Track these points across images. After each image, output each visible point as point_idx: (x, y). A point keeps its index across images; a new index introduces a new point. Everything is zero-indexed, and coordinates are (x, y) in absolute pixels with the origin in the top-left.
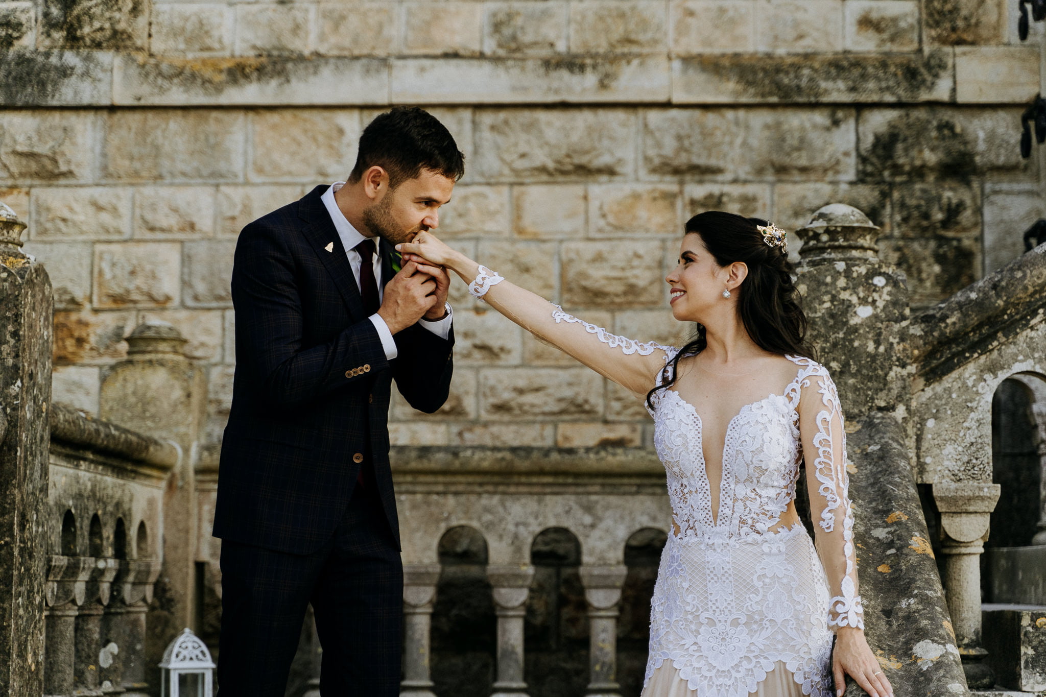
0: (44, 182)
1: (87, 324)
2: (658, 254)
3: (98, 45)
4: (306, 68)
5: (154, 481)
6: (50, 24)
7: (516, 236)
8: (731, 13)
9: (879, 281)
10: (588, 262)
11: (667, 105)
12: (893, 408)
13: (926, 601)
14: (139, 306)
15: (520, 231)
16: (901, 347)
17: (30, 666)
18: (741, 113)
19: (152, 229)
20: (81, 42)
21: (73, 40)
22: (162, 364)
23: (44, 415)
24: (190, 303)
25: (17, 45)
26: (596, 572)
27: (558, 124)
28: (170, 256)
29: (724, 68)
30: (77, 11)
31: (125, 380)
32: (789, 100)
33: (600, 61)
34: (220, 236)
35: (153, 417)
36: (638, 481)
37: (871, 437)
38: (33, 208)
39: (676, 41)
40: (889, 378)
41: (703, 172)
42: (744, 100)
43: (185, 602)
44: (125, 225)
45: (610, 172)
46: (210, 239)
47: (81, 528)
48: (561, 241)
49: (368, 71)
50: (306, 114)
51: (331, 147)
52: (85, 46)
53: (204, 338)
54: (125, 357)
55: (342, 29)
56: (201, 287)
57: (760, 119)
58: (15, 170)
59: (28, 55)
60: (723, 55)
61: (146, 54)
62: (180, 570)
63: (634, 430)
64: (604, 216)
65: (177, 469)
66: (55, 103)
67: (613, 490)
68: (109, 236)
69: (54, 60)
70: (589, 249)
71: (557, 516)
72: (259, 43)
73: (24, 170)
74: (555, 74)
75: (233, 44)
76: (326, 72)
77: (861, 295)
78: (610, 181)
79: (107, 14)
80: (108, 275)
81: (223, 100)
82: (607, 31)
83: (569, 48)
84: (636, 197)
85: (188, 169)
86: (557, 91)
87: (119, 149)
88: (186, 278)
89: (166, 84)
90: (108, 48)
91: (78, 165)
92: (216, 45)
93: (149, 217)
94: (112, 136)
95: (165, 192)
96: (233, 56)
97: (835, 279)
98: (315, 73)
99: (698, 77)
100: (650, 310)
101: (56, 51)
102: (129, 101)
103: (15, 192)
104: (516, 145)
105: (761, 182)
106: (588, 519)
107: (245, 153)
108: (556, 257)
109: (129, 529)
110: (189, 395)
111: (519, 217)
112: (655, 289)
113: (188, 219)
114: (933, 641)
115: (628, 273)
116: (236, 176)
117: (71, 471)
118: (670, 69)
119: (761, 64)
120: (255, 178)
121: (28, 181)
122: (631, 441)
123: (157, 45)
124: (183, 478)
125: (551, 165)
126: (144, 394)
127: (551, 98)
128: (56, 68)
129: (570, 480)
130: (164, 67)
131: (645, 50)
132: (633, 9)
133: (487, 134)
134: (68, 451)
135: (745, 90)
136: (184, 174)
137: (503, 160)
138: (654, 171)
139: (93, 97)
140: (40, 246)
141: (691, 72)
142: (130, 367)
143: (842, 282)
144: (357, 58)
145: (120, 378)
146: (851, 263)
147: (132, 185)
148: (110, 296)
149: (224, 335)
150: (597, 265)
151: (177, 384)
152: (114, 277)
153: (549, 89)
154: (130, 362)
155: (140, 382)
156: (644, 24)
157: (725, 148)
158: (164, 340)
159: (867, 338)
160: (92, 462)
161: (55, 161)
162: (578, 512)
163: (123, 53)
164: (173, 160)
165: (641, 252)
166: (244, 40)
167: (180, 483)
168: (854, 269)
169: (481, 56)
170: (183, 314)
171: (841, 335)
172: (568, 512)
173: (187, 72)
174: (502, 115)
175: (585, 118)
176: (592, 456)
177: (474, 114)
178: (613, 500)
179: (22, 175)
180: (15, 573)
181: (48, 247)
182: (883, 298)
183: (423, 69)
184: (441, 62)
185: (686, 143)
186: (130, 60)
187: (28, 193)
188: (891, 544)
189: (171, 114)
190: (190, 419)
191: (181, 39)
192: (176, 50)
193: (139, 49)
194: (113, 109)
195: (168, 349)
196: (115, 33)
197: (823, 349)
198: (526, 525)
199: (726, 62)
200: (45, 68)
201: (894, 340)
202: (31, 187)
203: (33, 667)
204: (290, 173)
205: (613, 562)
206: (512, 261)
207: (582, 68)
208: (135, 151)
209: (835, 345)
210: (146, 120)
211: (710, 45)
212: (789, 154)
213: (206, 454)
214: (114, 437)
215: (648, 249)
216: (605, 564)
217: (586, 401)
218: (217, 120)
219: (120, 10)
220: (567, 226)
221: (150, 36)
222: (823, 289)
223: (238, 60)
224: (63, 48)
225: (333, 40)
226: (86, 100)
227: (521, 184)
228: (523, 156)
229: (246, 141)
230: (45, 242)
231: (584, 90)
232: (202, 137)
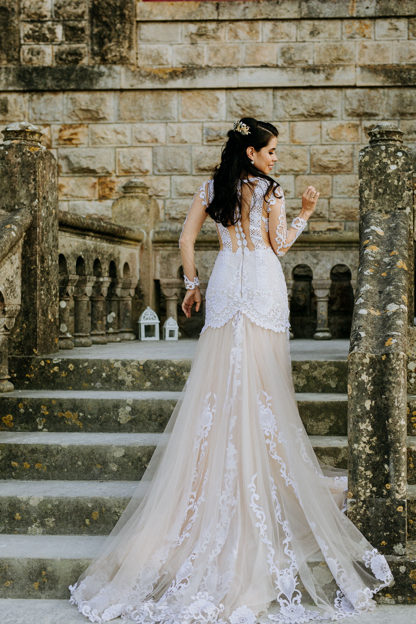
0: (94, 122)
1: (114, 182)
2: (351, 150)
3: (115, 63)
4: (202, 72)
5: (133, 246)
6: (94, 54)
7: (292, 143)
8: (382, 47)
9: (400, 154)
10: (321, 154)
11: (355, 87)
12: (405, 208)
13: (397, 287)
14: (136, 174)
15: (293, 141)
16: (409, 182)
17: (50, 320)
18: (386, 90)
19: (140, 142)
20: (107, 62)
21: (104, 61)
22: (137, 197)
23: (54, 215)
24: (157, 173)
25: (81, 63)
26: (318, 283)
27: (309, 95)
28: (147, 153)
29: (378, 71)
30: (105, 48)
31: (121, 204)
32: (405, 84)
33: (326, 68)
34: (168, 145)
35: (134, 220)
36: (335, 245)
37: (393, 221)
38: (90, 133)
39: (359, 59)
40: (403, 196)
41: (370, 116)
42: (387, 84)
43: (149, 296)
44: (129, 140)
45: (331, 116)
46: (164, 146)
47: (88, 264)
48: (311, 145)
49: (228, 73)
50: (203, 92)
51: (214, 106)
52: (110, 63)
53: (162, 188)
54: (123, 195)
55: (218, 55)
56: (161, 166)
57: (393, 93)
58: (81, 117)
59: (85, 67)
60: (379, 65)
61: (136, 67)
62: (147, 283)
63: (341, 225)
64: (328, 135)
65: (144, 241)
66: (97, 88)
67: (326, 249)
68: (122, 145)
69: (96, 69)
70: (322, 149)
71: (302, 260)
72: (183, 62)
73: (85, 117)
74: (307, 74)
75: (172, 62)
76: (211, 74)
77: (392, 160)
78: (331, 120)
79: (118, 49)
80: (122, 161)
81: (168, 86)
82: (330, 55)
83: (314, 63)
84: (342, 126)
85: (154, 116)
86: (308, 81)
87: (124, 107)
88: (155, 162)
89: (143, 79)
90: (119, 64)
91: (108, 115)
92: (165, 63)
93: (138, 136)
94: (122, 102)
95: (145, 126)
96: (172, 67)
97: (381, 154)
98: (206, 74)
99: (367, 75)
100: (348, 174)
101: (97, 66)
102: (127, 87)
103: (82, 126)
104: (291, 104)
105: (394, 120)
106: (315, 261)
107: (178, 109)
108: (308, 152)
109: (118, 265)
110: (148, 210)
111: (293, 136)
112: (350, 166)
113: (155, 137)
114: (395, 303)
115: (338, 159)
116: (174, 119)
117: (81, 240)
118: (356, 71)
119: (394, 69)
120: (182, 120)
121: (87, 122)
122: (340, 229)
123: (141, 63)
124: (147, 245)
125: (306, 113)
126: (130, 210)
127: (305, 84)
128: (97, 73)
129: (307, 245)
130: (143, 72)
131: (346, 64)
132: (341, 45)
133: (279, 100)
134: (78, 231)
135: (387, 80)
136: (153, 118)
137: (285, 111)
138: (349, 115)
139: (113, 85)
140: (94, 149)
141: (364, 72)
142: (124, 199)
143: (384, 155)
144: (224, 68)
145: (120, 203)
146: (387, 146)
147: (131, 123)
148: (123, 170)
149: (171, 186)
150: (325, 155)
151: (143, 206)
152: (124, 162)
153: (305, 80)
154: (124, 197)
155: (128, 205)
156: (346, 52)
157: (379, 105)
158: (138, 187)
159: (394, 179)
160: (93, 237)
161: (98, 113)
162: (311, 258)
163: (125, 66)
164: (148, 112)
165: (344, 150)
166: (177, 61)
167: (146, 247)
168: (389, 149)
169: (277, 66)
170: (154, 178)
171: (383, 177)
172: (307, 258)
173: (152, 74)
174: (285, 92)
175: (320, 93)
176: (316, 234)
177: (273, 91)
178: (326, 253)
179: (85, 119)
180: (38, 281)
181: (97, 150)
182: (401, 162)
183: (251, 72)
184: (259, 69)
185: (362, 103)
186: (128, 69)
187: (87, 127)
188: (389, 264)
189: (146, 92)
190: (149, 220)
191: (150, 60)
192: (149, 65)
193: (133, 64)
194: (122, 90)
195: (140, 191)
196: (122, 58)
197: (376, 184)
198: (289, 263)
199: (379, 68)
200: (92, 73)
201: (406, 180)
202: (89, 124)
203: (52, 320)
204: (197, 117)
205: (326, 278)
206: (290, 154)
207: (319, 71)
208: (132, 108)
209: (381, 182)
210: (136, 95)
211: (374, 61)
212: (405, 108)
213: (156, 235)
214: (103, 226)
215: (347, 148)
216: (322, 279)
217: (321, 213)
218: (165, 95)
219: (123, 47)
220: (313, 139)
221: (137, 59)
222: (376, 158)
223: (175, 69)
224: (100, 64)
225: (215, 60)
226: (110, 86)
227: (294, 121)
228: (294, 109)
229: (178, 103)
230: (95, 148)
231: (319, 81)
232: (159, 102)
